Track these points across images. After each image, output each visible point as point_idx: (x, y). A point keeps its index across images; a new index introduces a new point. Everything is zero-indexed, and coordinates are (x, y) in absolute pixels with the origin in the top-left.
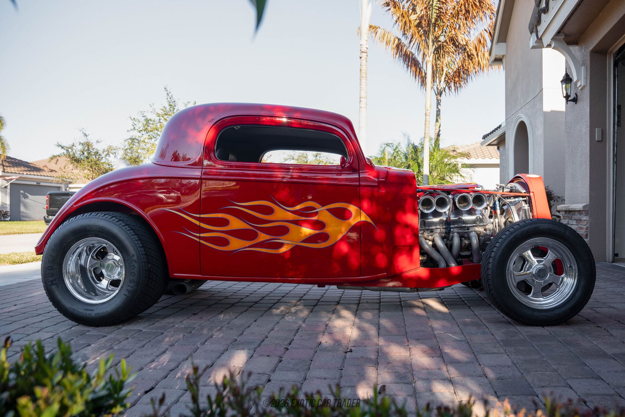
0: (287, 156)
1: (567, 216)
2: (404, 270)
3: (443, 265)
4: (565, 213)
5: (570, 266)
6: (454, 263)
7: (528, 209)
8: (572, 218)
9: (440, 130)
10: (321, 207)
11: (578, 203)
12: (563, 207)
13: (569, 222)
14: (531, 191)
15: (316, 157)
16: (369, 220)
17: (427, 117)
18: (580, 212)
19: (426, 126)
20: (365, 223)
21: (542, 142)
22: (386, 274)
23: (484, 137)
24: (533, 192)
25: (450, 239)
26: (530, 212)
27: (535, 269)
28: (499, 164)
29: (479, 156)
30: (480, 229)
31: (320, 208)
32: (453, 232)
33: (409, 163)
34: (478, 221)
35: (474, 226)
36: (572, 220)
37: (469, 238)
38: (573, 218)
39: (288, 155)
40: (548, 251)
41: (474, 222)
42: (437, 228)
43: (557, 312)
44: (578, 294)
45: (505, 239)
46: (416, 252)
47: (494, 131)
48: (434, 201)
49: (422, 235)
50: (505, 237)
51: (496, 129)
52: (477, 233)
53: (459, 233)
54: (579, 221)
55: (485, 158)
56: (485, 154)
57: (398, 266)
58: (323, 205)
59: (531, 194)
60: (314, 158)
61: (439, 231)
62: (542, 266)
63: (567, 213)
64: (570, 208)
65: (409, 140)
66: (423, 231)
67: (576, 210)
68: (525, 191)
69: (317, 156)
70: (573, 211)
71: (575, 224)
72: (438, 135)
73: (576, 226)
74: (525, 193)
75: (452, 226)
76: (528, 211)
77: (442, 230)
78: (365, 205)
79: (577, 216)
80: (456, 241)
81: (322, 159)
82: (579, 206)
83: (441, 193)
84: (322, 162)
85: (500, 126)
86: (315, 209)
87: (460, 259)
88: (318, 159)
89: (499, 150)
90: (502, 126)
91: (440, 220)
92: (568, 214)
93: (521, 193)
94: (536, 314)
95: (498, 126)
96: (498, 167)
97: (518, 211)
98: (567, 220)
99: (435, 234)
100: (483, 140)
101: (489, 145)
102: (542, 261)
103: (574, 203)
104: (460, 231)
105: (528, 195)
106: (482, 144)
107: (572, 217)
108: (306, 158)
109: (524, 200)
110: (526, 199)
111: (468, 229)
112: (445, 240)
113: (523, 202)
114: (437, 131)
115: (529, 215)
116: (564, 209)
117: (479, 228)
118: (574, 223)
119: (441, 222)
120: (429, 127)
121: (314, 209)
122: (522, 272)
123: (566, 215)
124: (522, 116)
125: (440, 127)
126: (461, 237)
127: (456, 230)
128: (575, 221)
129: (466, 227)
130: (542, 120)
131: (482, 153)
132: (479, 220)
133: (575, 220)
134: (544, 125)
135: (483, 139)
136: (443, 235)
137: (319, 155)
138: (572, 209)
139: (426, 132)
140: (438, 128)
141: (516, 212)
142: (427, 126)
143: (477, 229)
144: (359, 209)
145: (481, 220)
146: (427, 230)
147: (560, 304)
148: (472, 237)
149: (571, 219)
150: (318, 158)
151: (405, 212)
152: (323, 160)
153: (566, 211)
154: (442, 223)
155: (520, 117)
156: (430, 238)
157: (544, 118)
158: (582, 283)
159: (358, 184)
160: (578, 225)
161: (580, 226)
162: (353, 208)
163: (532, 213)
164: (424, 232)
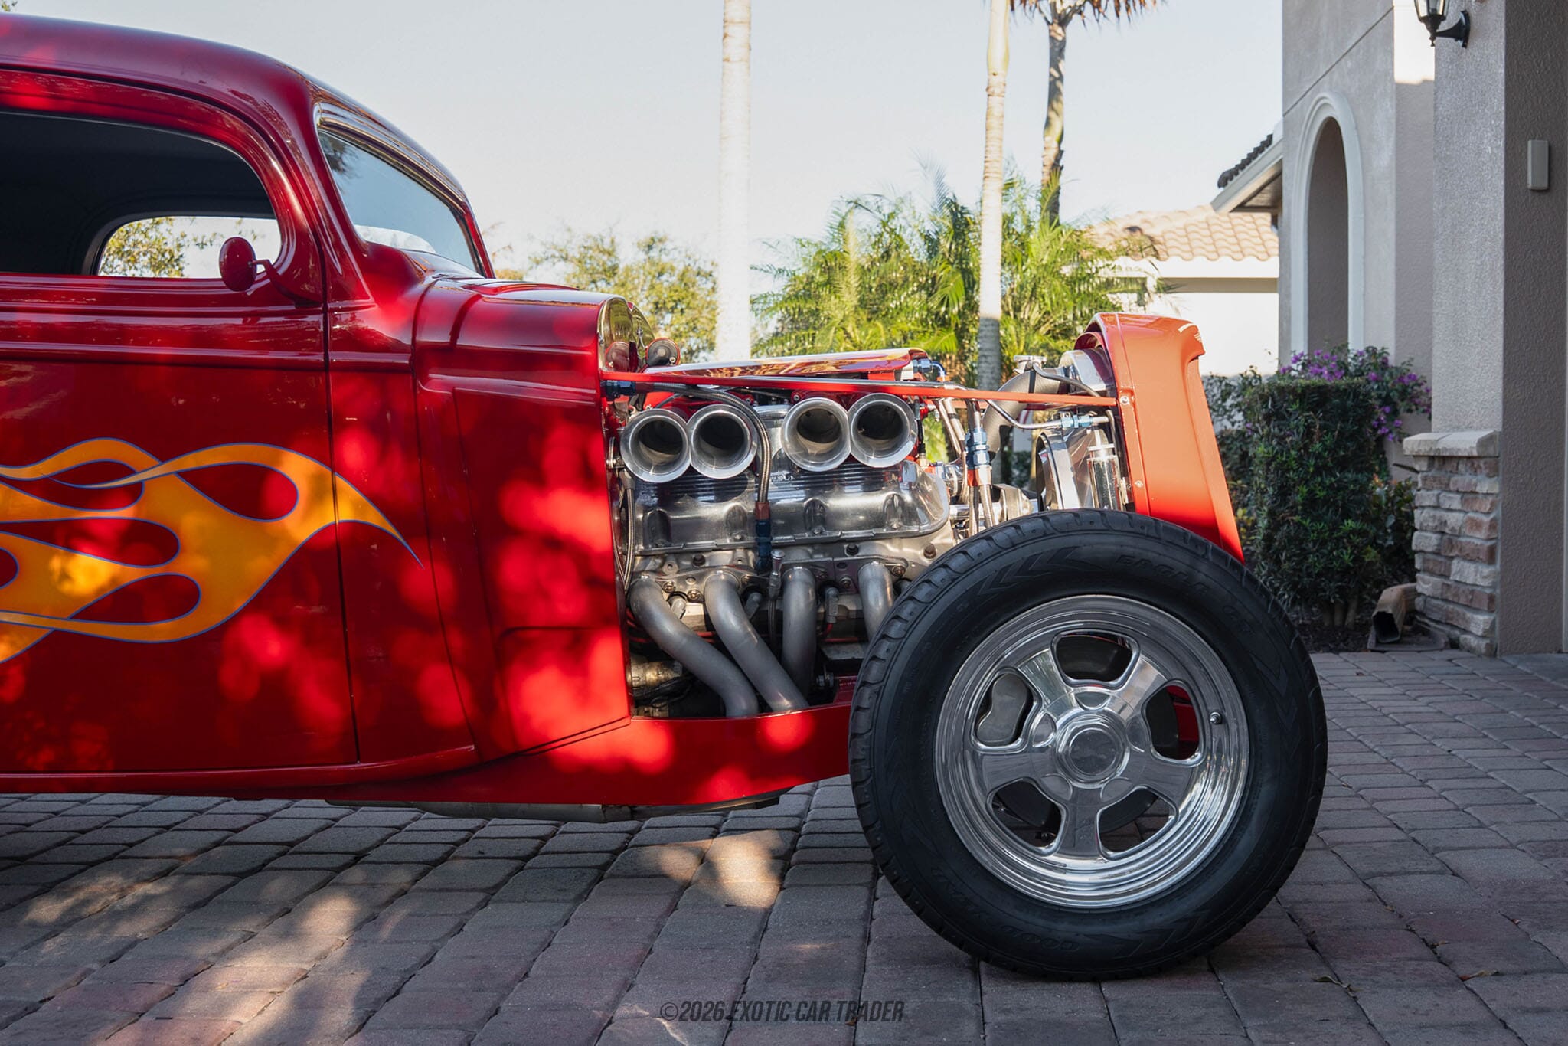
0: (543, 249)
1: (1435, 479)
2: (555, 734)
3: (741, 705)
4: (1430, 466)
5: (1221, 720)
6: (788, 699)
7: (1111, 463)
8: (1448, 485)
9: (1060, 153)
10: (157, 462)
11: (1469, 427)
12: (1420, 442)
13: (1441, 501)
14: (1122, 385)
15: (647, 253)
16: (374, 517)
17: (995, 100)
18: (1473, 464)
19: (991, 134)
20: (356, 530)
21: (1391, 198)
22: (473, 747)
23: (1225, 180)
24: (1132, 393)
25: (772, 593)
26: (1118, 475)
27: (1069, 731)
28: (1275, 279)
29: (1246, 251)
30: (910, 552)
31: (149, 470)
32: (786, 569)
33: (934, 271)
34: (895, 516)
35: (877, 537)
36: (1450, 491)
37: (855, 588)
38: (1452, 487)
39: (543, 244)
40: (1131, 655)
41: (876, 520)
42: (720, 548)
43: (1156, 919)
44: (1247, 842)
45: (928, 605)
46: (607, 655)
47: (1252, 157)
48: (690, 429)
49: (653, 578)
50: (929, 594)
51: (1258, 151)
52: (889, 568)
53: (811, 567)
54: (1469, 495)
55: (1244, 255)
56: (1244, 244)
57: (526, 719)
58: (163, 456)
59: (1124, 400)
60: (642, 256)
61: (725, 557)
62: (1099, 721)
63: (1436, 463)
64: (1440, 446)
65: (940, 184)
66: (659, 561)
67: (1460, 454)
68: (1102, 387)
69: (650, 247)
70: (1451, 458)
71: (1459, 507)
72: (1056, 168)
73: (1462, 515)
74: (1103, 394)
75: (779, 539)
76: (1111, 472)
77: (740, 553)
78: (353, 453)
79: (1464, 479)
80: (798, 601)
81: (671, 256)
82: (1465, 441)
83: (722, 394)
84: (672, 269)
85: (1270, 137)
86: (126, 471)
87: (828, 677)
88: (656, 260)
89: (1276, 227)
90: (1275, 140)
91: (733, 512)
92: (1438, 469)
93: (1087, 394)
94: (1064, 929)
95: (1265, 138)
96: (1275, 292)
97: (1082, 468)
98: (1436, 492)
99: (711, 575)
100: (1222, 189)
101: (1242, 207)
102: (1101, 698)
103: (1458, 428)
104: (819, 558)
105: (1112, 402)
106: (1217, 204)
107: (1449, 480)
108: (609, 254)
109: (1101, 426)
110: (1104, 419)
111: (854, 551)
112: (755, 597)
113: (1097, 433)
114: (1053, 152)
115: (1117, 490)
116: (1424, 450)
117: (900, 547)
118: (1455, 502)
119: (734, 522)
120: (1001, 140)
121: (122, 470)
122: (1013, 745)
123: (1433, 473)
124: (1331, 99)
125: (1060, 141)
126: (823, 585)
127: (799, 555)
128: (1458, 496)
129: (845, 541)
130: (1392, 112)
131: (1233, 240)
132: (900, 511)
133: (1458, 492)
134: (1398, 132)
135: (1219, 186)
136: (747, 575)
137: (661, 246)
138: (1446, 449)
139: (990, 157)
140: (1055, 144)
141: (1072, 474)
142: (993, 133)
143: (891, 549)
144: (327, 471)
145: (909, 514)
146: (679, 555)
147: (1173, 886)
148: (867, 582)
149: (1446, 488)
150: (654, 253)
151: (542, 483)
152: (675, 265)
153: (1432, 459)
154: (743, 527)
155: (1325, 104)
156: (691, 587)
157: (1398, 105)
158: (1266, 791)
159: (319, 357)
160: (1466, 512)
161: (1471, 515)
162: (297, 467)
163: (1128, 483)
164: (662, 565)
